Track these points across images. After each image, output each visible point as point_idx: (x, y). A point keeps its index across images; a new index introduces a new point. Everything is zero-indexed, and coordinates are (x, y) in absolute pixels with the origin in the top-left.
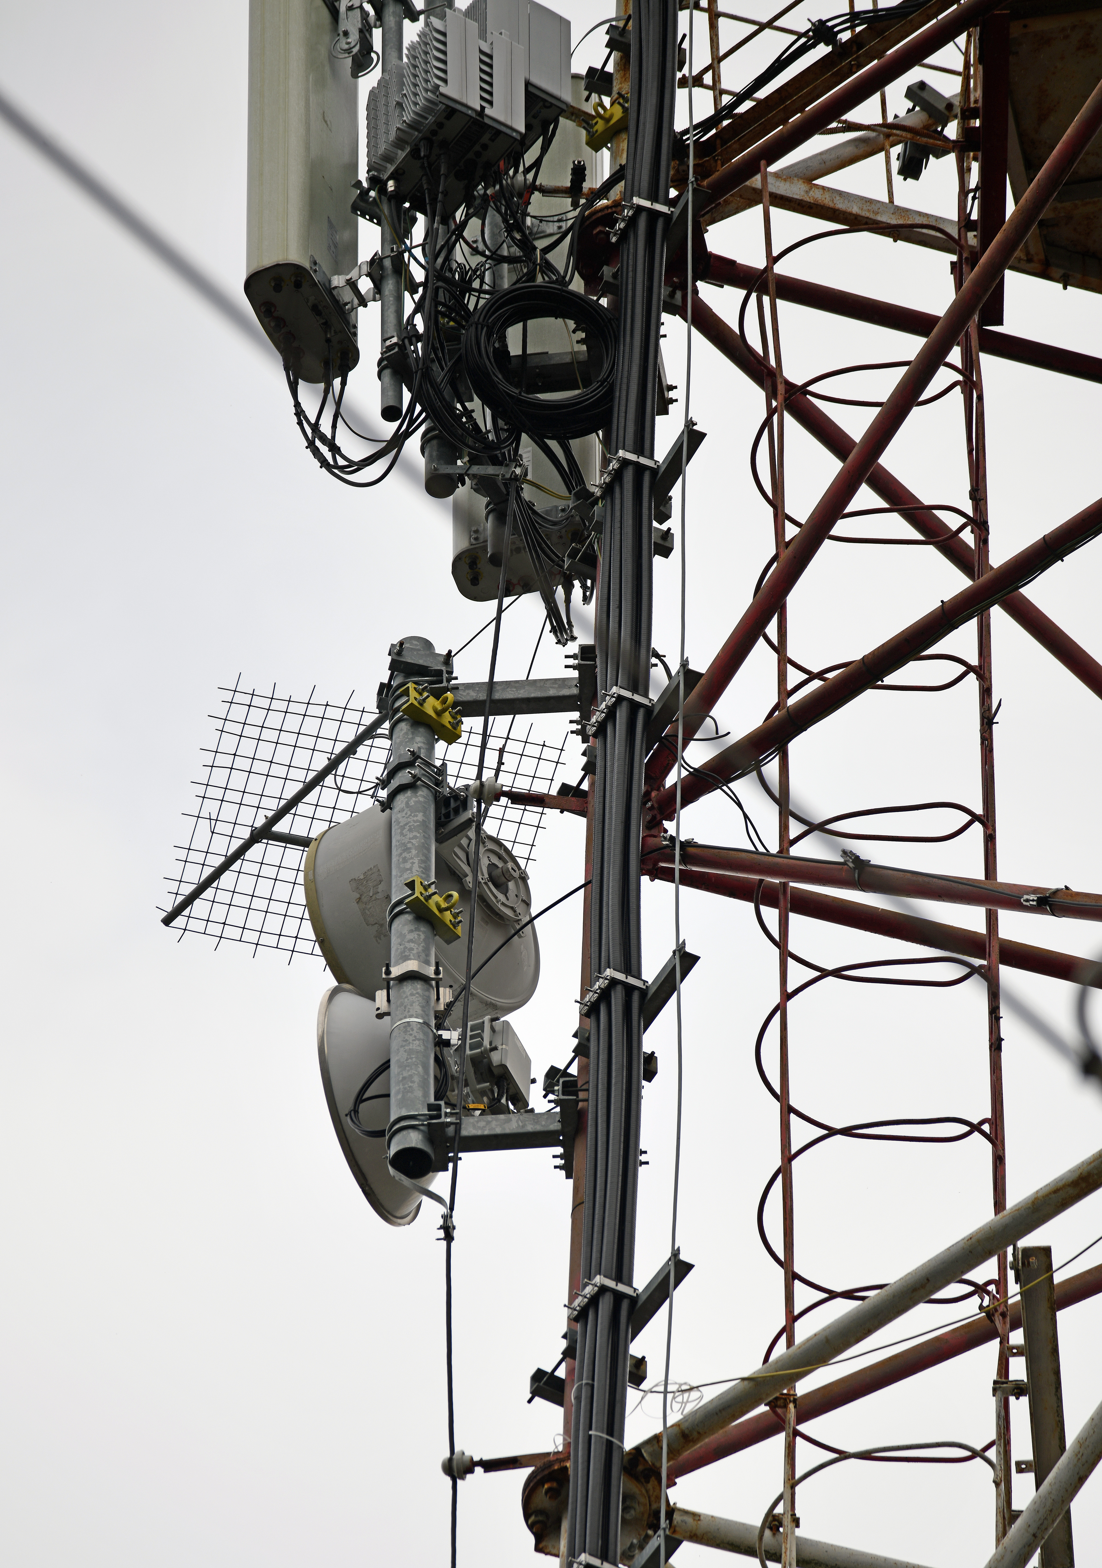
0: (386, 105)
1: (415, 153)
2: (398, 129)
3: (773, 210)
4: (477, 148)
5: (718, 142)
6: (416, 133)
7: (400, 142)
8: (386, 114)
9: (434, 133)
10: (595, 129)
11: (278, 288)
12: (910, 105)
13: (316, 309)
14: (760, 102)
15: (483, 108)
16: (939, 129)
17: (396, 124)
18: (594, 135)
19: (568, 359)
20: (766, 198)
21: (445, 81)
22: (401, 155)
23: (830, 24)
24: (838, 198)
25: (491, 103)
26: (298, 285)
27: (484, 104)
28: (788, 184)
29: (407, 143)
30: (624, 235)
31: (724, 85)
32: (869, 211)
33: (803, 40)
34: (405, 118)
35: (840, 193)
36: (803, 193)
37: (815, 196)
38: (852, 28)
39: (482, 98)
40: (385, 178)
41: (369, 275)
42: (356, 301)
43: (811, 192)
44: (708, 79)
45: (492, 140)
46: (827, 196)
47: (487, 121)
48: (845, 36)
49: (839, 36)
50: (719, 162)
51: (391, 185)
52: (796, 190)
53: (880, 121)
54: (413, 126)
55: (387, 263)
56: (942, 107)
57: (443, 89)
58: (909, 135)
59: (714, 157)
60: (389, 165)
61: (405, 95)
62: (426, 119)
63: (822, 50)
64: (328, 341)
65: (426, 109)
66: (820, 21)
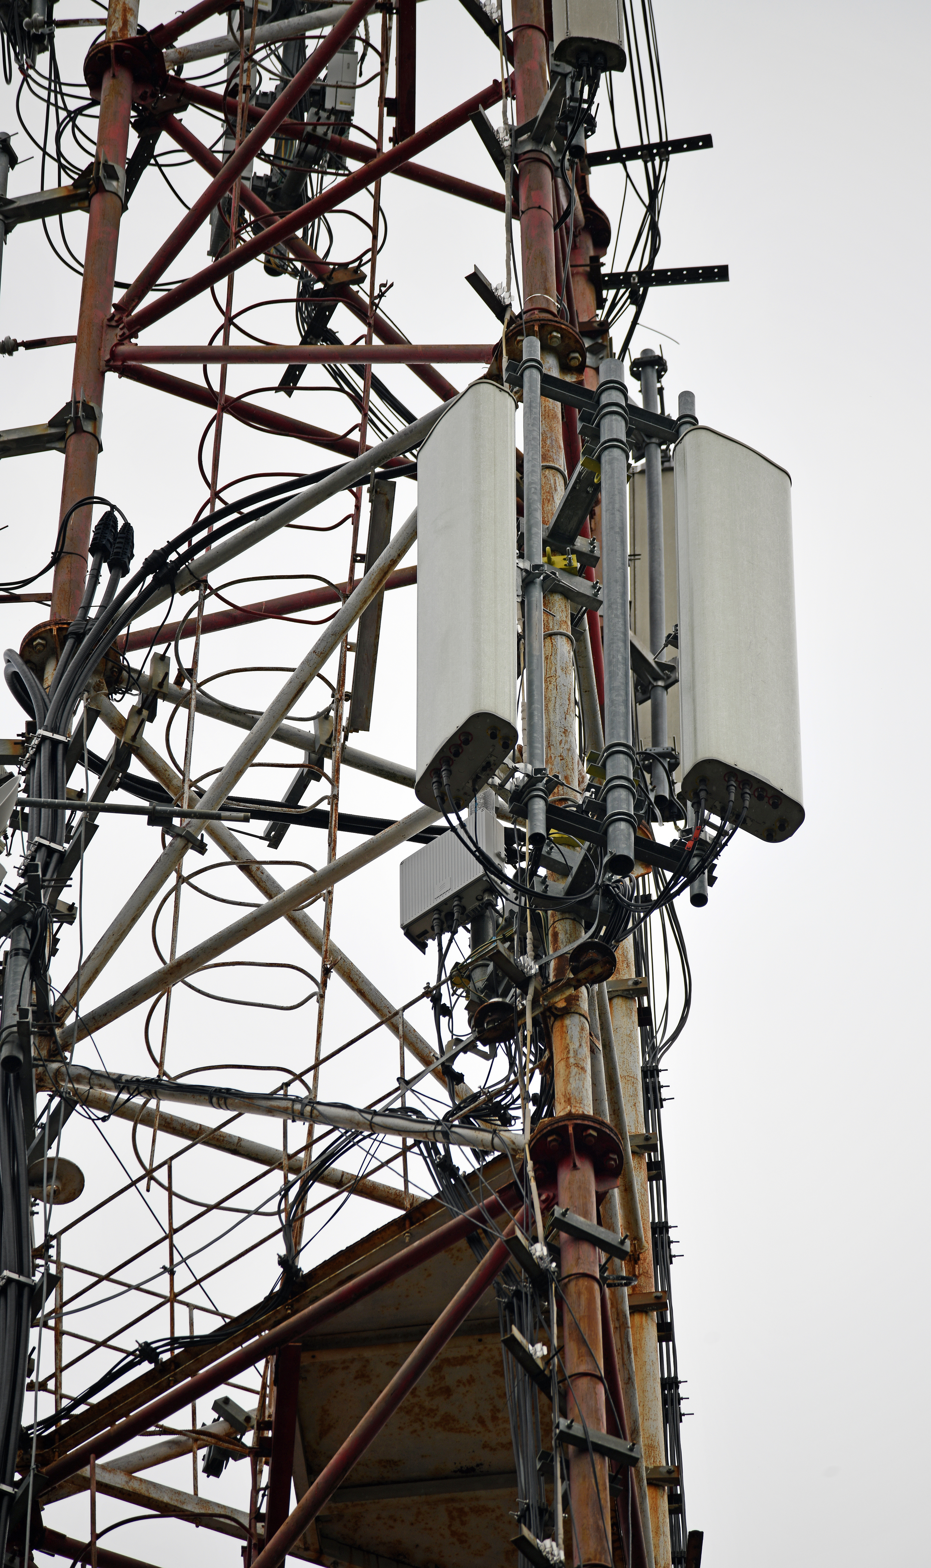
3: (98, 1495)
5: (57, 1437)
12: (216, 1416)
14: (93, 1407)
16: (239, 1437)
20: (94, 1485)
23: (154, 1346)
24: (152, 1488)
28: (112, 1475)
31: (65, 1391)
32: (177, 1500)
33: (131, 1358)
35: (155, 1485)
36: (124, 1483)
37: (134, 1486)
38: (171, 1350)
43: (131, 1483)
44: (51, 1385)
46: (144, 1487)
48: (165, 1357)
50: (57, 1454)
52: (118, 1480)
53: (190, 1428)
56: (241, 1419)
58: (213, 1441)
59: (53, 1449)
63: (146, 1367)
66: (146, 1343)
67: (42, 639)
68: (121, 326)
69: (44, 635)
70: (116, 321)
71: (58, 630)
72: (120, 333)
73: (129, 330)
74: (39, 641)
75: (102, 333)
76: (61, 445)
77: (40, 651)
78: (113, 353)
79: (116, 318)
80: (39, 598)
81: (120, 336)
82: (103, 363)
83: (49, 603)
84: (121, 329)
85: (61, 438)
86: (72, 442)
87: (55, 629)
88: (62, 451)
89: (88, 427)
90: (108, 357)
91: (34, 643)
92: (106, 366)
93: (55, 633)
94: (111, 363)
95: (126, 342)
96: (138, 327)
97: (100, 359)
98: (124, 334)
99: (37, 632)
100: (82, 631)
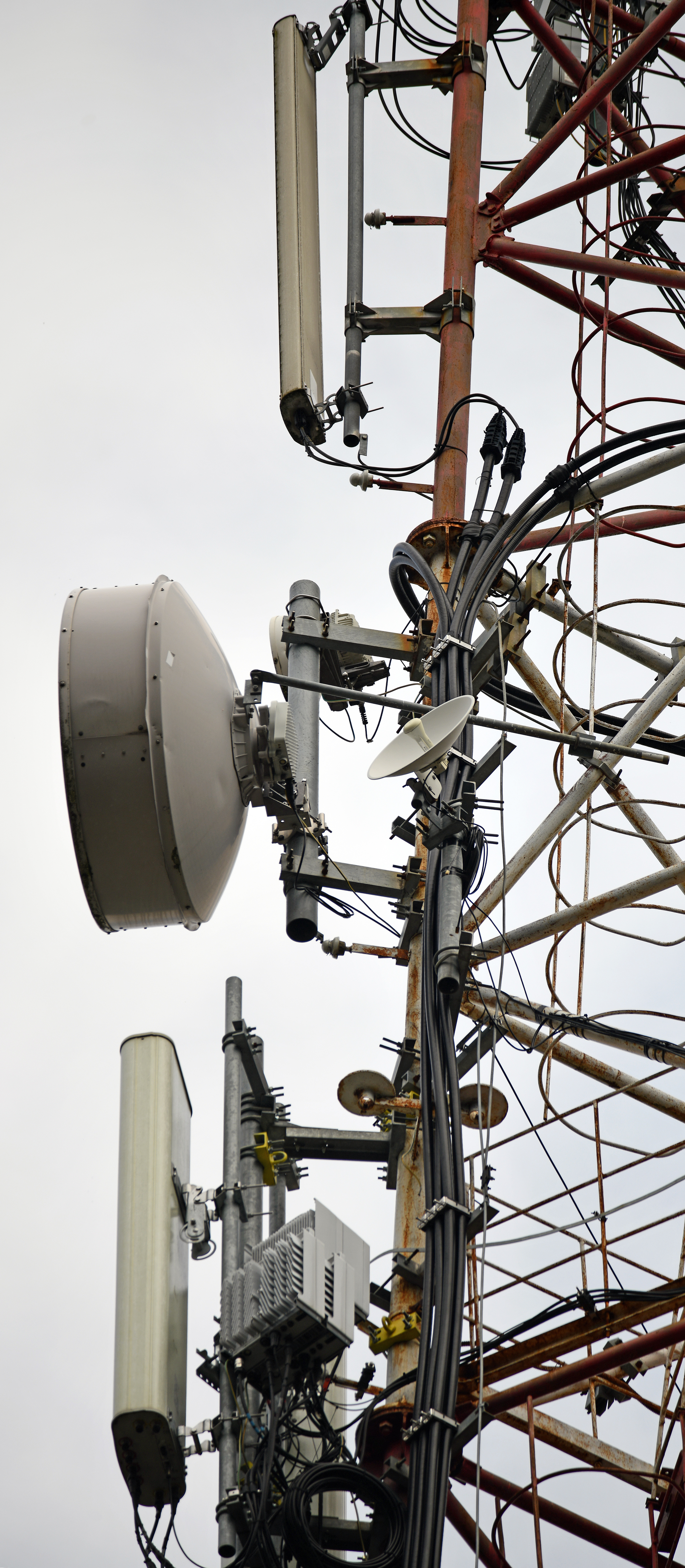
0: (242, 1296)
1: (265, 1341)
2: (254, 1319)
4: (314, 1346)
6: (267, 1325)
7: (253, 1330)
8: (242, 1303)
9: (284, 1328)
10: (378, 1336)
11: (140, 1430)
13: (163, 1450)
15: (326, 1316)
17: (252, 1315)
18: (377, 1341)
19: (354, 1527)
21: (301, 1290)
22: (251, 1340)
23: (592, 1294)
24: (559, 1427)
25: (331, 1313)
26: (156, 1430)
27: (328, 1314)
29: (259, 1332)
30: (415, 1436)
32: (582, 1442)
33: (564, 1304)
34: (261, 1312)
35: (561, 1424)
37: (536, 1421)
38: (606, 1301)
39: (326, 1309)
40: (234, 1355)
41: (211, 1431)
42: (194, 1449)
45: (328, 1341)
46: (552, 1425)
47: (329, 1327)
48: (600, 1306)
49: (597, 1305)
51: (239, 1363)
54: (267, 1319)
55: (227, 1425)
57: (300, 1296)
60: (238, 1345)
61: (262, 1292)
62: (279, 1315)
63: (577, 1314)
64: (168, 1477)
65: (282, 1309)
66: (584, 1291)
67: (433, 535)
68: (496, 217)
69: (435, 532)
70: (490, 211)
71: (451, 529)
72: (496, 224)
73: (505, 223)
74: (429, 536)
75: (473, 219)
76: (436, 331)
77: (429, 547)
78: (489, 245)
79: (490, 208)
80: (420, 489)
81: (495, 228)
82: (476, 252)
83: (431, 496)
84: (496, 220)
85: (435, 323)
86: (450, 331)
87: (447, 527)
88: (437, 338)
89: (465, 317)
90: (483, 247)
91: (425, 538)
92: (479, 255)
93: (447, 531)
94: (486, 254)
95: (500, 234)
96: (515, 221)
97: (472, 247)
98: (499, 226)
99: (428, 528)
100: (478, 535)
